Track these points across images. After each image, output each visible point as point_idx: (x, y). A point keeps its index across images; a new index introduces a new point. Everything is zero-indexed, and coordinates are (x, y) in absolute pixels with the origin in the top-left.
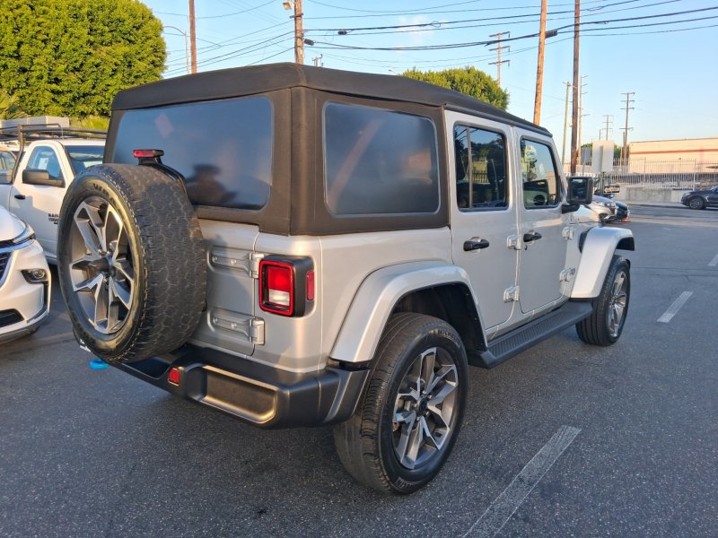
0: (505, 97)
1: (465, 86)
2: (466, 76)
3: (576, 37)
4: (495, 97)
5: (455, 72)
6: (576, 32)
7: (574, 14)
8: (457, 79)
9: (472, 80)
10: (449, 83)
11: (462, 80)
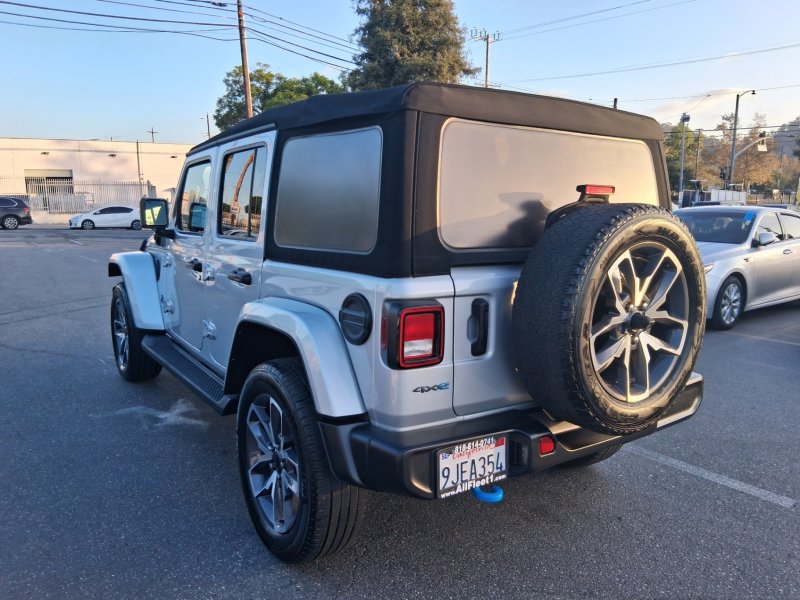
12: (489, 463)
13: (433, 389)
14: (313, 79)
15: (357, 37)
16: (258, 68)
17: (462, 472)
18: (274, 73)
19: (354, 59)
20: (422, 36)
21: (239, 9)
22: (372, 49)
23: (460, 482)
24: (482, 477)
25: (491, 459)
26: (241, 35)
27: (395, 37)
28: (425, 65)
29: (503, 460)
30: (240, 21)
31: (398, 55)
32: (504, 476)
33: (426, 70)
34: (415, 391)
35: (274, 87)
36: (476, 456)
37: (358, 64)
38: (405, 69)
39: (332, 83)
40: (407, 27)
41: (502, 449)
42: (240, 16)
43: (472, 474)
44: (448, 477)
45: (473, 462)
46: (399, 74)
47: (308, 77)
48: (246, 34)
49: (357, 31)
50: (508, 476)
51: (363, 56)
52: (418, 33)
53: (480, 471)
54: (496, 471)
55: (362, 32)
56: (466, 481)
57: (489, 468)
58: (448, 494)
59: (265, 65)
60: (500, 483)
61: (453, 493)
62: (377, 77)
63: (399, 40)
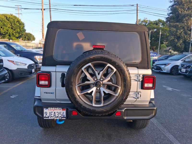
0: (24, 24)
1: (11, 19)
2: (11, 17)
3: (50, 12)
4: (21, 24)
5: (7, 15)
6: (50, 10)
7: (49, 5)
8: (8, 17)
9: (13, 18)
10: (5, 18)
11: (10, 18)
12: (60, 114)
13: (49, 93)
14: (158, 20)
15: (169, 9)
16: (144, 19)
17: (51, 114)
18: (148, 20)
19: (168, 14)
20: (189, 6)
21: (137, 6)
22: (173, 11)
23: (50, 116)
24: (57, 117)
25: (60, 113)
26: (137, 12)
27: (180, 7)
28: (188, 14)
29: (65, 114)
30: (137, 8)
31: (180, 12)
32: (65, 118)
33: (189, 15)
34: (44, 93)
35: (148, 23)
36: (56, 111)
37: (169, 15)
38: (182, 16)
39: (163, 21)
40: (184, 4)
41: (65, 112)
42: (137, 7)
43: (54, 115)
44: (46, 114)
45: (55, 113)
46: (180, 17)
47: (157, 20)
48: (138, 11)
49: (169, 7)
50: (66, 119)
51: (170, 13)
52: (187, 5)
53: (57, 115)
54: (62, 116)
55: (171, 7)
56: (52, 117)
57: (60, 115)
58: (46, 118)
59: (146, 18)
60: (63, 120)
61: (48, 118)
62: (174, 18)
63: (181, 8)
